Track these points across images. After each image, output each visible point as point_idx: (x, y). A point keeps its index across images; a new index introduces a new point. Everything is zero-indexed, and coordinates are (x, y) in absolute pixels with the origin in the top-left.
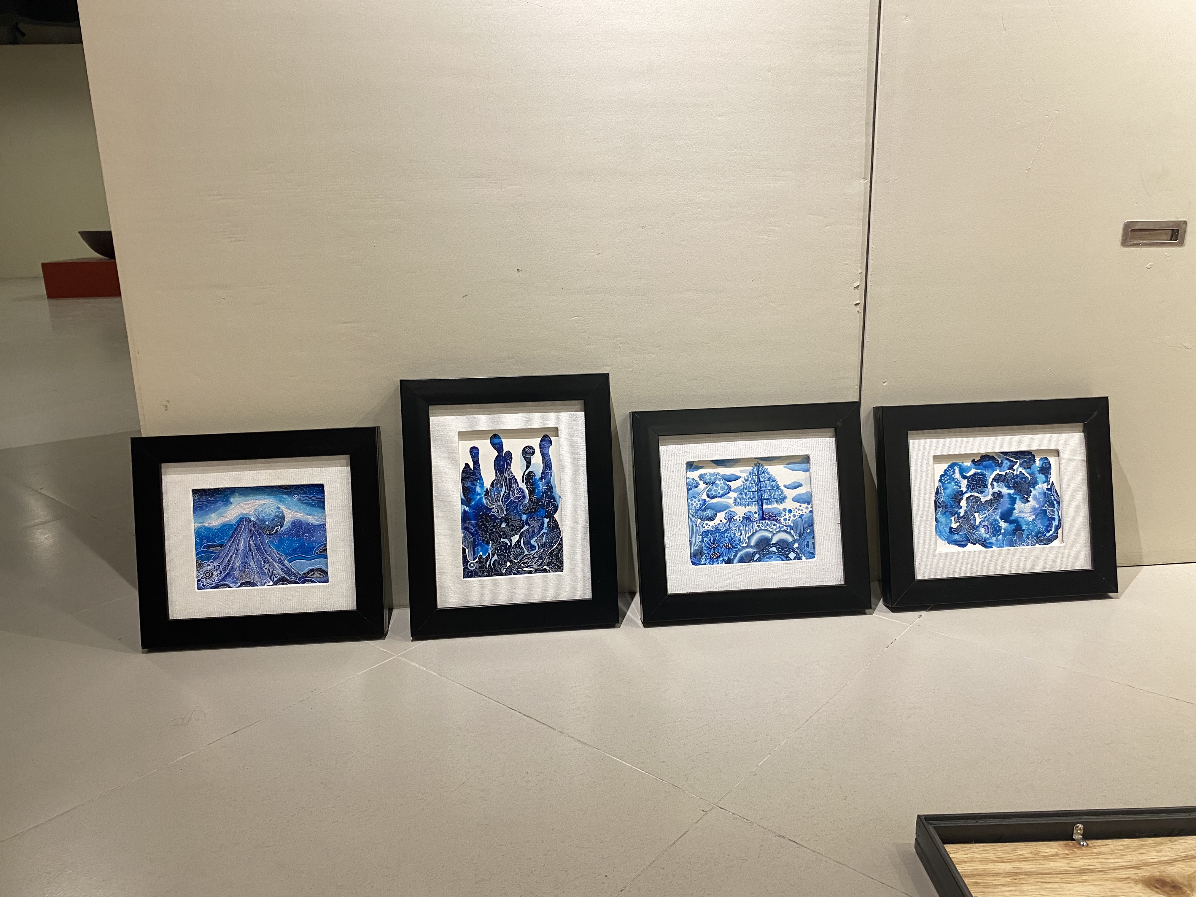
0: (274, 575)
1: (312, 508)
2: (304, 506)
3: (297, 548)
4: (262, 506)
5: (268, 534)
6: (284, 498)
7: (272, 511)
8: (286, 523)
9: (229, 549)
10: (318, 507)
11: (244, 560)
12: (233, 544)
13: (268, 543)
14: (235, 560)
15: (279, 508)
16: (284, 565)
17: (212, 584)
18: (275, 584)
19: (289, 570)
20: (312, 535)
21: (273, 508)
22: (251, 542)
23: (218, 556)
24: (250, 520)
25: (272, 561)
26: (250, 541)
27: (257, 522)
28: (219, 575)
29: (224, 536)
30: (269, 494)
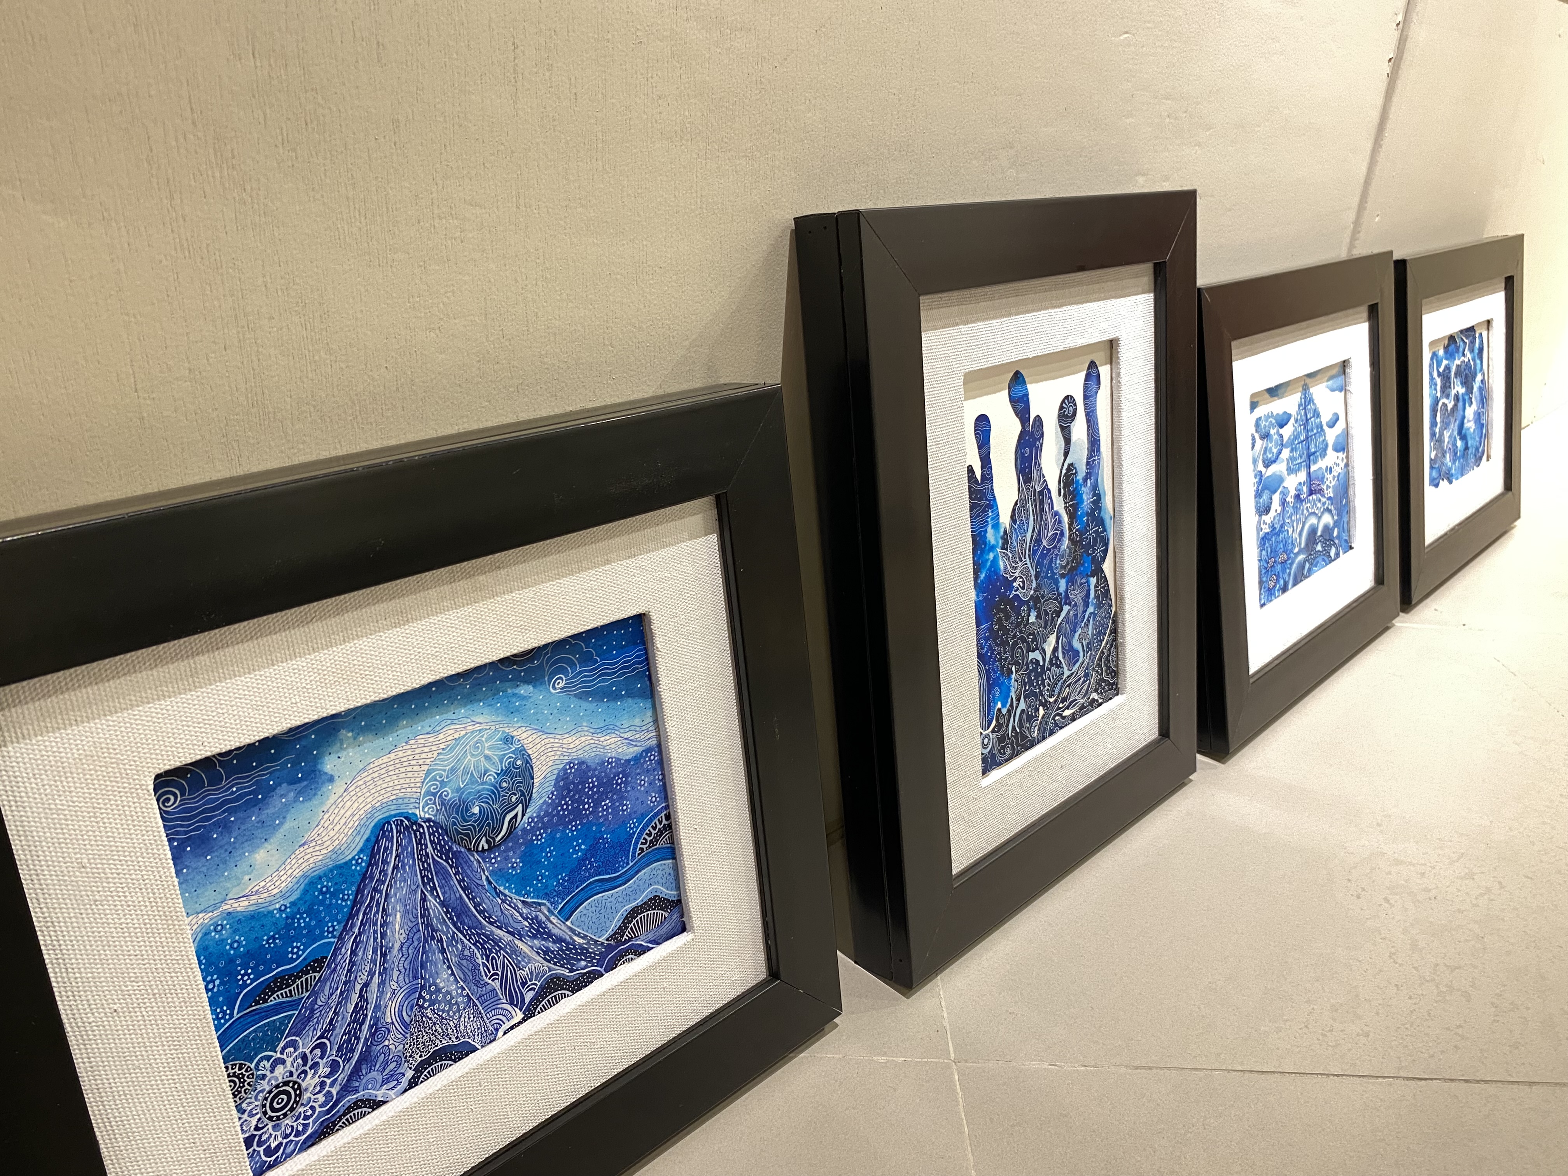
0: (524, 984)
1: (612, 704)
2: (588, 705)
3: (581, 861)
4: (452, 749)
5: (483, 850)
6: (524, 698)
7: (487, 758)
8: (541, 784)
9: (352, 963)
10: (629, 695)
11: (415, 977)
12: (364, 938)
13: (490, 883)
14: (381, 993)
15: (508, 740)
16: (550, 935)
17: (306, 1126)
18: (529, 1014)
19: (568, 944)
20: (622, 798)
21: (489, 749)
22: (432, 902)
23: (312, 1011)
24: (413, 821)
25: (510, 938)
26: (424, 899)
27: (441, 818)
28: (328, 1081)
29: (321, 922)
30: (469, 699)
